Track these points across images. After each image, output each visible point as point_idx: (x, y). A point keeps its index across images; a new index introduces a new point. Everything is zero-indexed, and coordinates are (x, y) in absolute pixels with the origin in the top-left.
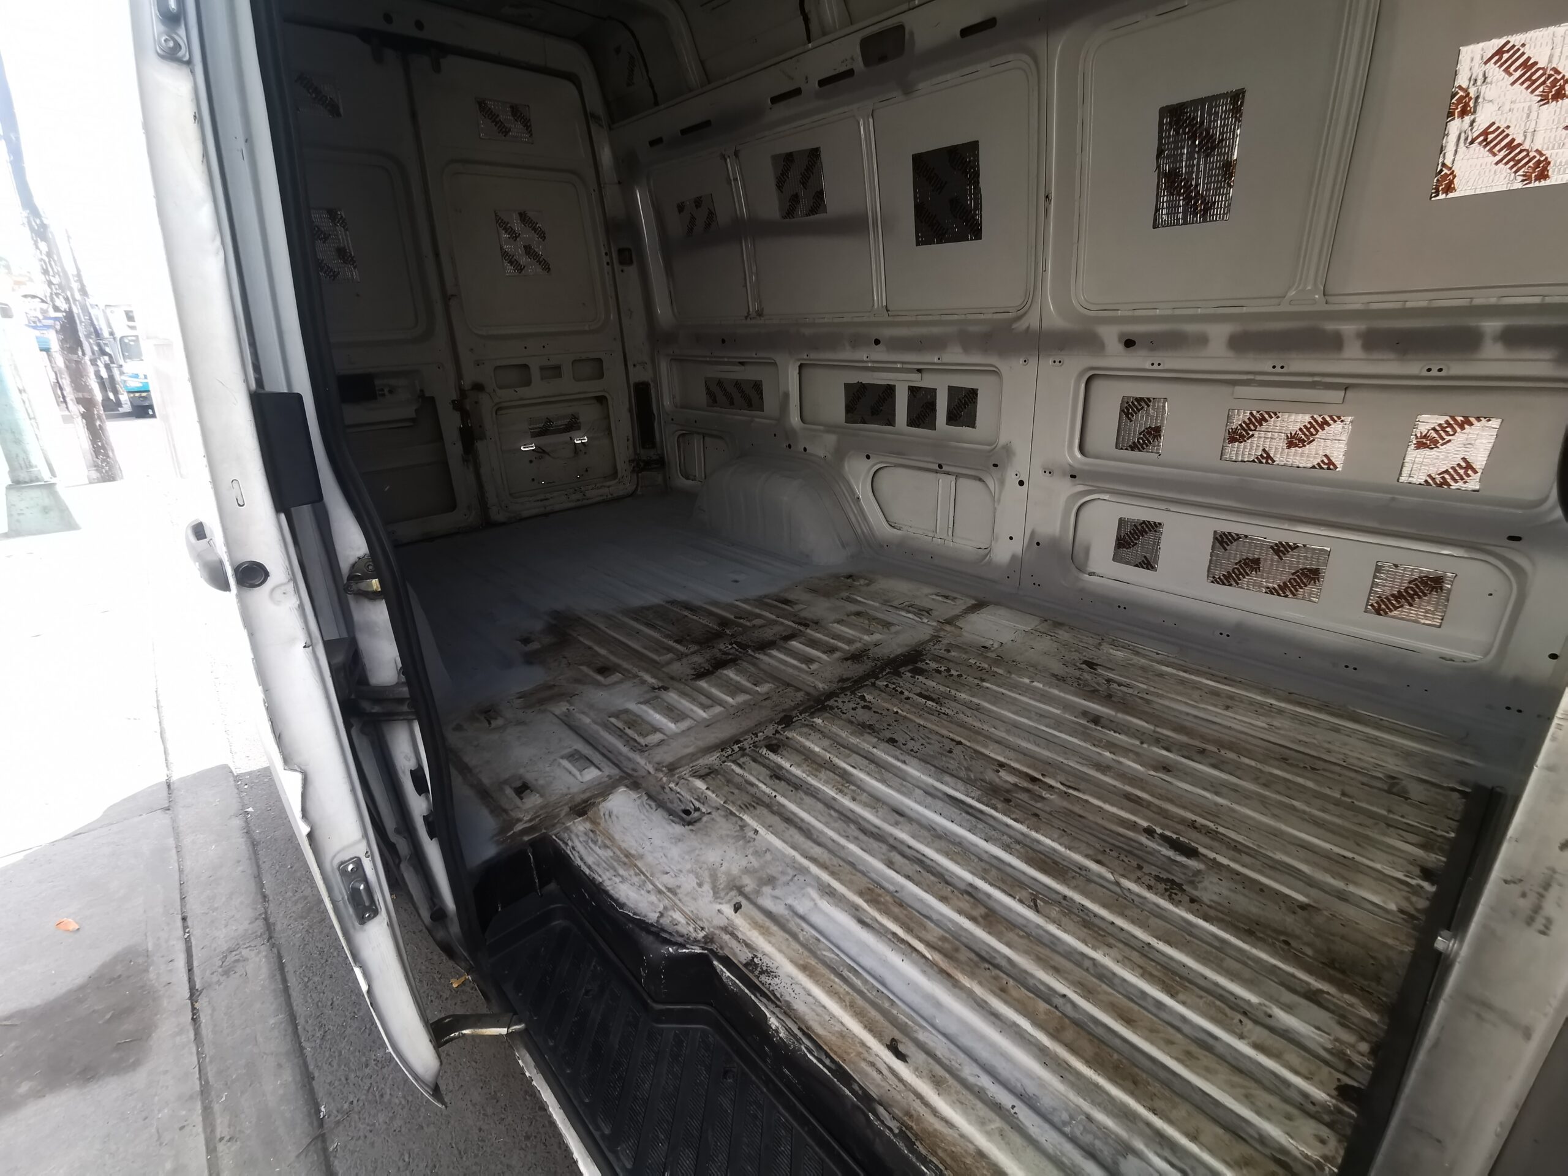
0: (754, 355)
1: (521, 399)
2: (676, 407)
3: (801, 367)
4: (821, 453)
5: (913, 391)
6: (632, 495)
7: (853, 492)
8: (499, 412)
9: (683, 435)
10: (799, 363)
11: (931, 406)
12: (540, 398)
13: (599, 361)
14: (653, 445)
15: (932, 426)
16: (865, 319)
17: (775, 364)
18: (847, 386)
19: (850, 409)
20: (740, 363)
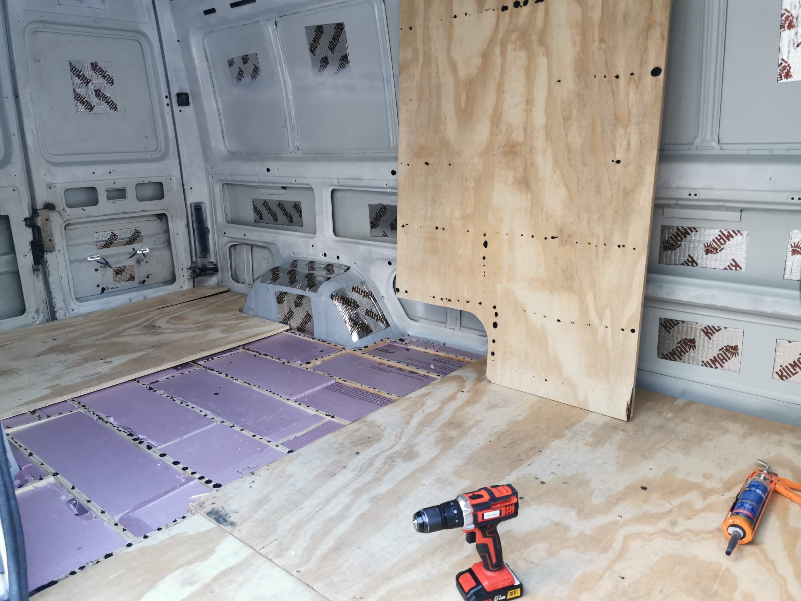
0: (294, 181)
1: (89, 216)
2: (228, 222)
3: (333, 191)
8: (68, 228)
9: (235, 245)
10: (331, 188)
12: (106, 215)
13: (161, 184)
14: (208, 254)
17: (311, 189)
18: (371, 207)
20: (282, 187)
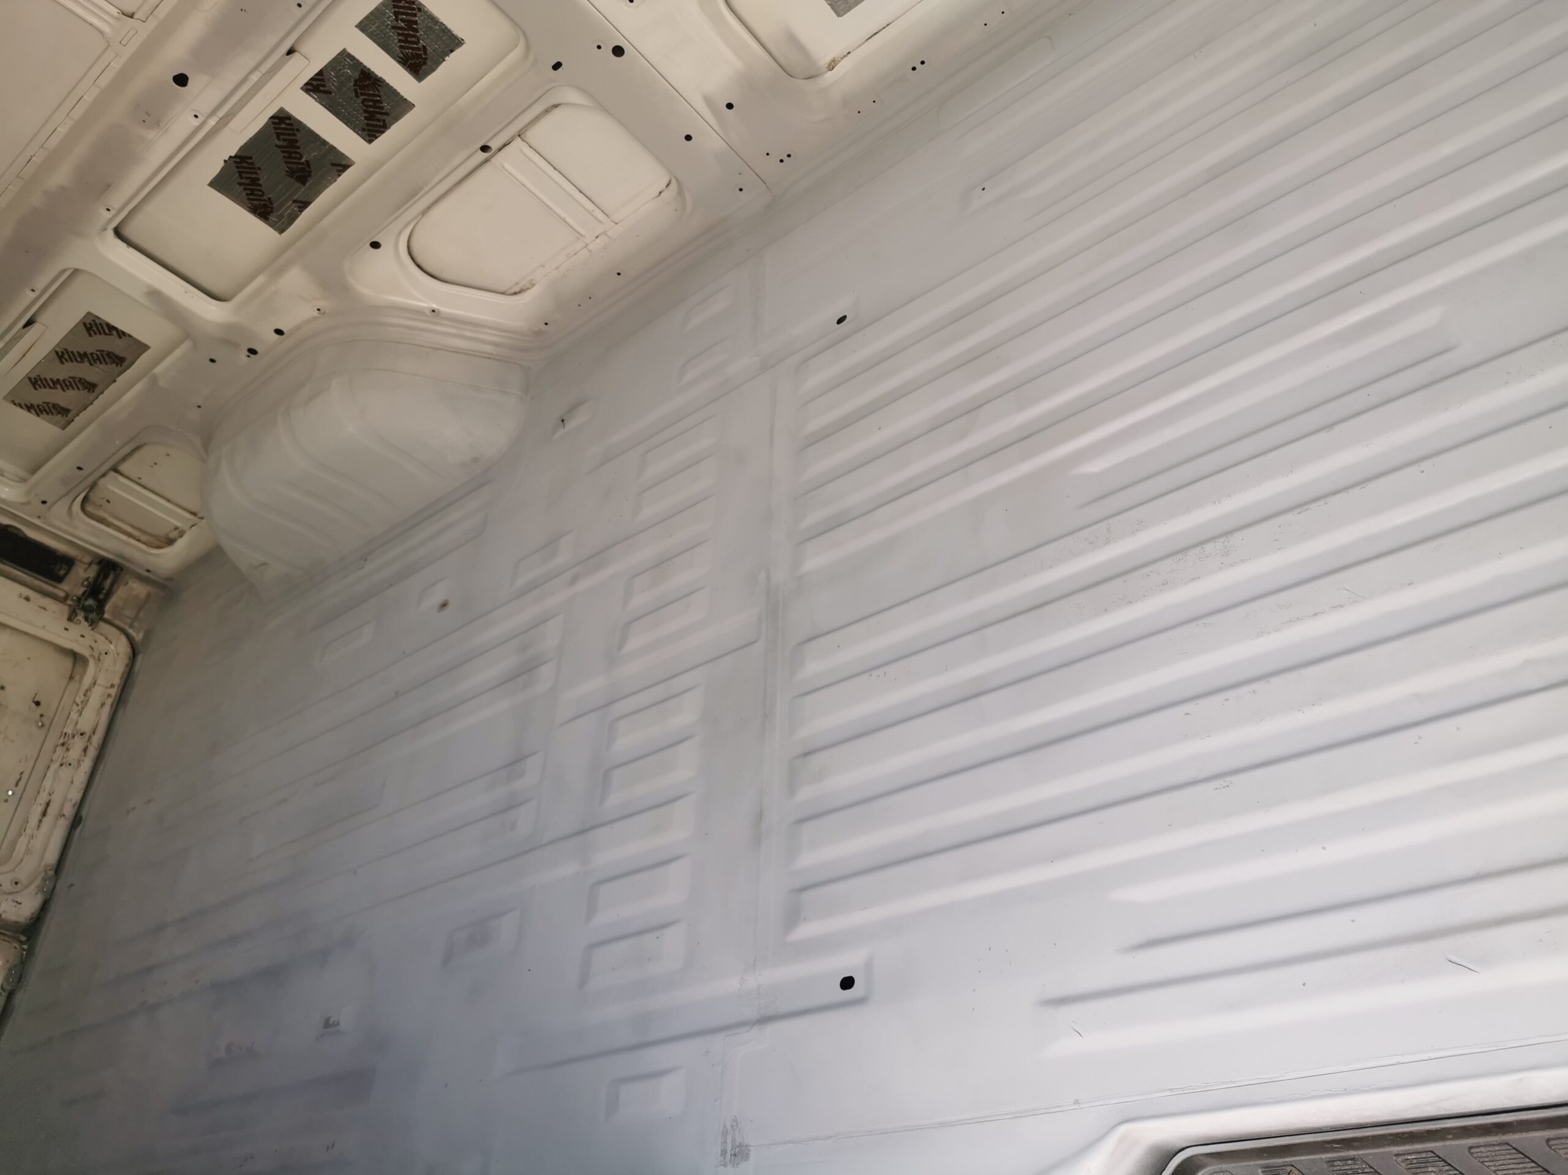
0: (33, 295)
2: (24, 480)
3: (118, 233)
4: (306, 311)
5: (316, 86)
6: (134, 652)
7: (418, 312)
9: (85, 500)
10: (110, 233)
11: (367, 81)
14: (69, 562)
15: (403, 106)
16: (117, 65)
17: (76, 272)
18: (217, 184)
19: (263, 210)
20: (25, 326)
